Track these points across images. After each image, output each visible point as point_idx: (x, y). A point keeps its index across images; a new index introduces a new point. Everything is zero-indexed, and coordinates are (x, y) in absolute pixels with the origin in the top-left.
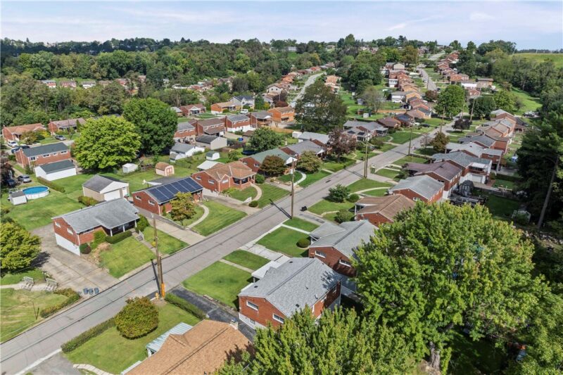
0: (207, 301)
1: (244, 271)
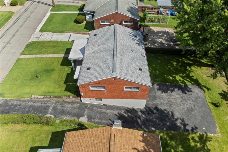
0: (38, 101)
1: (51, 58)
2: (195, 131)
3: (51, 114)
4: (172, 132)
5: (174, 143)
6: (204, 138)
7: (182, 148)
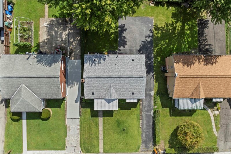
2: (152, 31)
3: (151, 112)
4: (154, 44)
5: (159, 45)
6: (156, 27)
7: (162, 41)
